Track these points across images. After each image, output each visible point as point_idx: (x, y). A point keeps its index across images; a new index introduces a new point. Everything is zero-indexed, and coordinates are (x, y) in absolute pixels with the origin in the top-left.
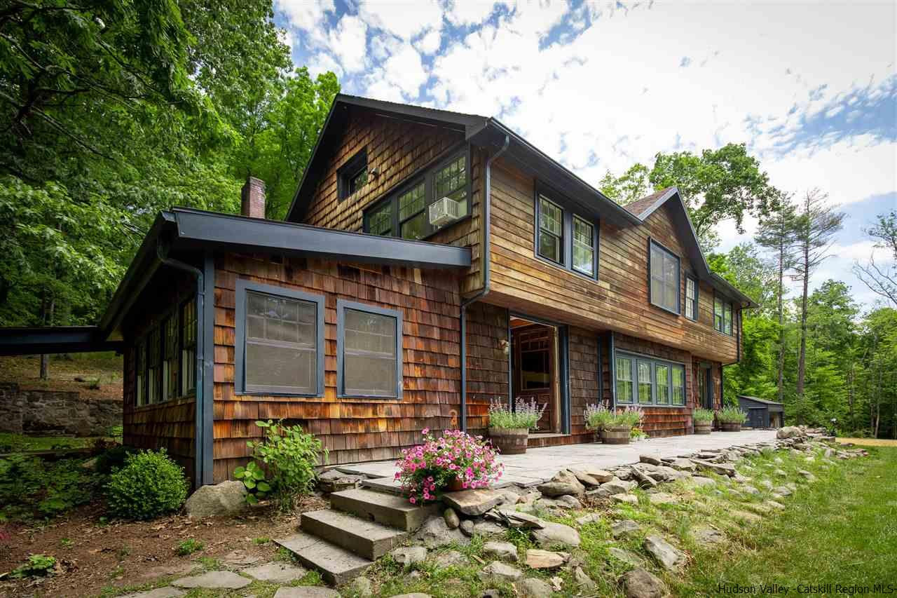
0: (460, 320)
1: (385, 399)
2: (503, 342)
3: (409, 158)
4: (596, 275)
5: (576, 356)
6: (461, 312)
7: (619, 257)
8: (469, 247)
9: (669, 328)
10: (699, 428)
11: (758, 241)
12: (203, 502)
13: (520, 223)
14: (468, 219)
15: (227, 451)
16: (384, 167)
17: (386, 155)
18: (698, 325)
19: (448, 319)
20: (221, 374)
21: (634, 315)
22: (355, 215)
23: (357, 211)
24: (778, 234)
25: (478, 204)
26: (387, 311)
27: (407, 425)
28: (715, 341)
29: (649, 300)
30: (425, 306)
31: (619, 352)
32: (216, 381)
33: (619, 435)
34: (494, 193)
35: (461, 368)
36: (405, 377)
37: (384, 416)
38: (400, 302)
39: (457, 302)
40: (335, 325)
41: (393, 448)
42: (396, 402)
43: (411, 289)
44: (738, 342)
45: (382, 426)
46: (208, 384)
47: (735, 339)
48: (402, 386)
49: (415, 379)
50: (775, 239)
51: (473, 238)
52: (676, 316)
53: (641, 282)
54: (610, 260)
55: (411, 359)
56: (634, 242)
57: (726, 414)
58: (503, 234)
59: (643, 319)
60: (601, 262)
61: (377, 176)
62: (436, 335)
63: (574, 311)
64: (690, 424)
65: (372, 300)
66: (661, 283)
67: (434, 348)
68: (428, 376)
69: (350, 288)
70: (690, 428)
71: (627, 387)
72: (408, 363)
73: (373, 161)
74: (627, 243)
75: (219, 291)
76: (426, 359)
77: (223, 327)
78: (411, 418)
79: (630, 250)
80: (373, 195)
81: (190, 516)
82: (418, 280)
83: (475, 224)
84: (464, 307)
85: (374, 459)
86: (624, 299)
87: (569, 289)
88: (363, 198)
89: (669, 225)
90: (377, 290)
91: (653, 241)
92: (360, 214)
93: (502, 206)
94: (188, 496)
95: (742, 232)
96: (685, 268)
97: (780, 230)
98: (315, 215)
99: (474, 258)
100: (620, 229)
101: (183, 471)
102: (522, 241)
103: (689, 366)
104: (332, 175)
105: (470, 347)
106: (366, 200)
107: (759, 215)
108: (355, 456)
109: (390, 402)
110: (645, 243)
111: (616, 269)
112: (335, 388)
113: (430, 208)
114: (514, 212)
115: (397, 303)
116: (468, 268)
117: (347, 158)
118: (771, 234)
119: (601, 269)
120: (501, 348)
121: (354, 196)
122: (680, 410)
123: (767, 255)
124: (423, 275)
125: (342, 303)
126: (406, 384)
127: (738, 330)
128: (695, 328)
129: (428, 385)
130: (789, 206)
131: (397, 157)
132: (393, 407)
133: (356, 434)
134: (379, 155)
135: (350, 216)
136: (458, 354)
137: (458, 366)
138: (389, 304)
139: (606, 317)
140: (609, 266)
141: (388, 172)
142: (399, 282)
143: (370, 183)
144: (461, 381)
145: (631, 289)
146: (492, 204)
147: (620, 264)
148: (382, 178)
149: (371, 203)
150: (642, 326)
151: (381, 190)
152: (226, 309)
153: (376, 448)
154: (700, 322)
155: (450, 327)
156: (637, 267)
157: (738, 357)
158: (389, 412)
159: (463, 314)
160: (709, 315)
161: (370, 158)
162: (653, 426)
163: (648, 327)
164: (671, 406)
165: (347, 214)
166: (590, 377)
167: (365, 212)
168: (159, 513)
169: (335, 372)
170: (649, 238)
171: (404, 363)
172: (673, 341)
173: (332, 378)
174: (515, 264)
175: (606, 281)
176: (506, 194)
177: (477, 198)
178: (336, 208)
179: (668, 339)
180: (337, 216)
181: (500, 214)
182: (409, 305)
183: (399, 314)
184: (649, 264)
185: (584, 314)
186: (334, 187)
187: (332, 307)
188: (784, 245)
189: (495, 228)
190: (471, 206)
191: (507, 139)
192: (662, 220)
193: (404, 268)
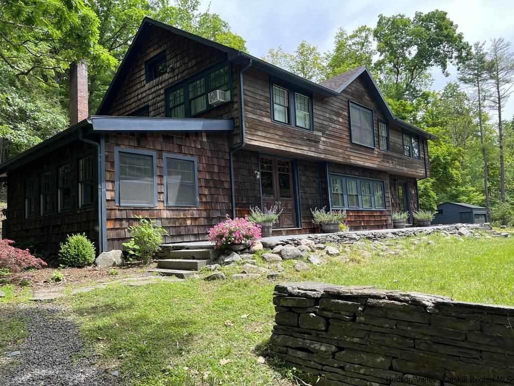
0: (230, 160)
1: (190, 207)
2: (256, 172)
3: (194, 62)
4: (312, 127)
5: (303, 178)
6: (230, 156)
7: (327, 115)
8: (232, 119)
9: (367, 157)
10: (397, 224)
11: (461, 79)
12: (105, 259)
13: (262, 103)
14: (231, 103)
15: (113, 234)
16: (178, 64)
17: (179, 58)
18: (390, 153)
19: (223, 160)
20: (109, 196)
21: (340, 151)
22: (159, 91)
23: (160, 89)
24: (475, 74)
25: (236, 95)
26: (188, 158)
27: (202, 222)
28: (405, 163)
29: (351, 140)
30: (209, 154)
31: (333, 174)
32: (107, 199)
33: (332, 227)
34: (245, 88)
35: (231, 188)
36: (200, 195)
37: (189, 217)
38: (196, 153)
39: (227, 150)
40: (162, 167)
41: (195, 235)
42: (195, 209)
43: (201, 145)
44: (425, 164)
45: (189, 222)
46: (104, 201)
47: (423, 162)
48: (198, 200)
49: (206, 195)
50: (473, 79)
51: (235, 114)
52: (373, 149)
53: (345, 129)
54: (321, 118)
55: (203, 184)
56: (337, 104)
57: (420, 215)
58: (252, 111)
59: (346, 153)
60: (315, 120)
61: (173, 70)
62: (216, 170)
63: (298, 152)
64: (390, 221)
65: (180, 153)
66: (360, 128)
67: (216, 178)
68: (213, 193)
69: (169, 147)
70: (390, 224)
71: (340, 197)
72: (201, 187)
73: (170, 59)
74: (333, 105)
75: (107, 153)
76: (211, 184)
77: (109, 171)
78: (204, 218)
79: (335, 110)
80: (171, 81)
81: (99, 266)
82: (205, 139)
83: (236, 106)
84: (231, 153)
85: (185, 240)
86: (332, 141)
87: (295, 138)
88: (164, 82)
89: (363, 89)
90: (183, 147)
91: (351, 102)
92: (162, 91)
93: (251, 94)
94: (97, 256)
95: (447, 75)
96: (377, 116)
97: (476, 72)
98: (129, 88)
99: (236, 125)
100: (328, 97)
101: (94, 244)
102: (264, 113)
103: (387, 182)
104: (141, 64)
105: (236, 176)
106: (166, 83)
107: (457, 63)
108: (175, 239)
109: (192, 209)
110: (346, 104)
111: (325, 123)
112: (163, 201)
113: (209, 95)
114: (258, 97)
115: (194, 154)
116: (233, 131)
117: (152, 55)
118: (470, 74)
119: (315, 124)
120: (255, 176)
121: (157, 79)
122: (381, 212)
123: (468, 90)
124: (207, 136)
125: (165, 155)
126: (201, 199)
127: (424, 155)
128: (388, 156)
129: (212, 198)
130: (481, 53)
131: (186, 60)
132: (195, 212)
133: (175, 226)
134: (174, 57)
135: (155, 92)
136: (229, 180)
137: (230, 187)
138: (190, 154)
139: (321, 153)
140: (321, 121)
141: (180, 68)
142: (194, 141)
143: (168, 73)
144: (232, 196)
145: (337, 135)
146: (245, 94)
147: (328, 120)
148: (177, 71)
149: (169, 86)
150: (347, 157)
151: (176, 78)
152: (110, 162)
153: (186, 234)
154: (392, 151)
155: (223, 164)
156: (341, 120)
157: (426, 174)
158: (193, 214)
159: (231, 157)
160: (399, 146)
161: (168, 57)
162: (361, 223)
163: (351, 157)
164: (374, 209)
165: (153, 90)
166: (313, 191)
167: (166, 91)
168: (85, 265)
169: (163, 193)
170: (348, 101)
171: (199, 187)
172: (371, 165)
173: (162, 195)
174: (260, 127)
175: (320, 131)
176: (252, 87)
177: (236, 91)
178: (145, 85)
179: (367, 164)
180: (146, 91)
181: (249, 99)
182: (200, 153)
183: (195, 159)
184: (349, 117)
185: (305, 153)
186: (143, 72)
187: (160, 157)
188: (480, 82)
189: (247, 108)
190: (232, 96)
191: (251, 61)
192: (358, 87)
193: (197, 133)
